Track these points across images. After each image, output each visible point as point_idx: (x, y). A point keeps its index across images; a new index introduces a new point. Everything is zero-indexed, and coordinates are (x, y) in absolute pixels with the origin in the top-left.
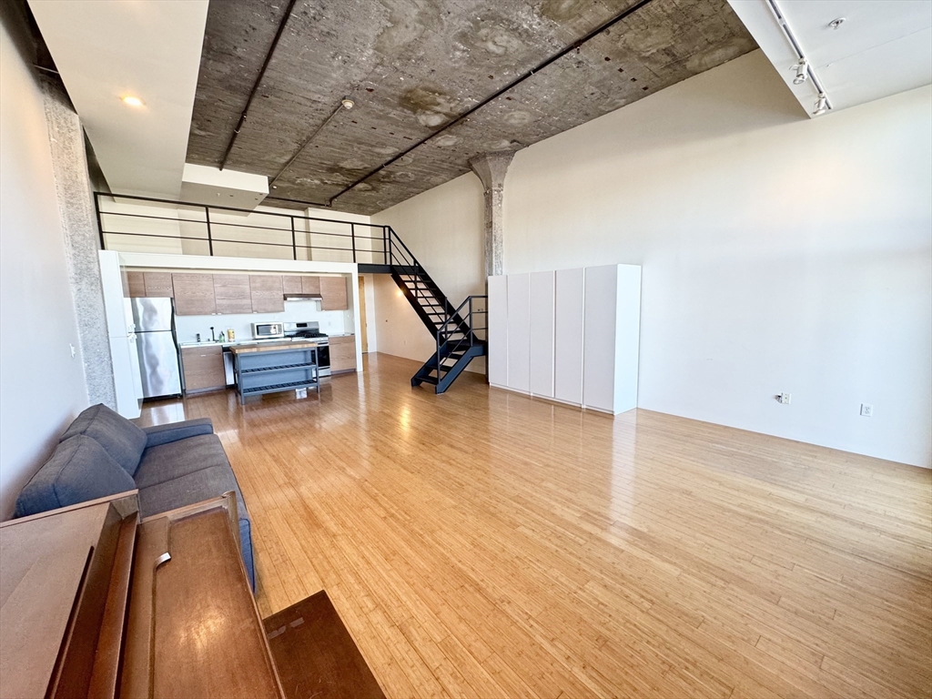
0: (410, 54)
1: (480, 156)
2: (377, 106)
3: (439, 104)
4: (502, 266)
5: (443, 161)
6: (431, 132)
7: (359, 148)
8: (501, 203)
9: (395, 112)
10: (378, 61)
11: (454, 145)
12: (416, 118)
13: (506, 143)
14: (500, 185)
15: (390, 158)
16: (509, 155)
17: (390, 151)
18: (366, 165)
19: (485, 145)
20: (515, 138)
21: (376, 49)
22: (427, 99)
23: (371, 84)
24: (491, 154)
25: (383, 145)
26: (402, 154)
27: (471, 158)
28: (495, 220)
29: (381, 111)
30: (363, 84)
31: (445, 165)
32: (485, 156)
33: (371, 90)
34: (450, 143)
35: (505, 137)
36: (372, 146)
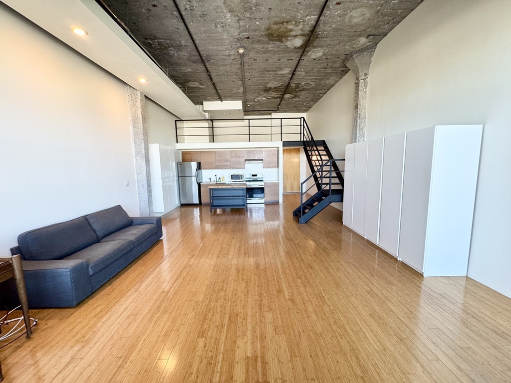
0: (249, 4)
1: (349, 57)
2: (258, 46)
3: (291, 30)
4: (364, 137)
5: (325, 68)
6: (301, 51)
7: (269, 74)
8: (366, 88)
9: (270, 46)
10: (237, 18)
11: (324, 55)
12: (285, 45)
13: (363, 40)
14: (366, 74)
15: (290, 76)
16: (371, 48)
17: (286, 71)
18: (281, 83)
19: (347, 47)
20: (370, 33)
21: (230, 12)
22: (282, 30)
23: (246, 34)
24: (356, 52)
25: (281, 69)
26: (295, 71)
27: (344, 60)
28: (361, 102)
29: (263, 48)
30: (241, 36)
31: (329, 71)
32: (352, 56)
33: (248, 38)
34: (320, 54)
35: (360, 36)
36: (275, 71)
